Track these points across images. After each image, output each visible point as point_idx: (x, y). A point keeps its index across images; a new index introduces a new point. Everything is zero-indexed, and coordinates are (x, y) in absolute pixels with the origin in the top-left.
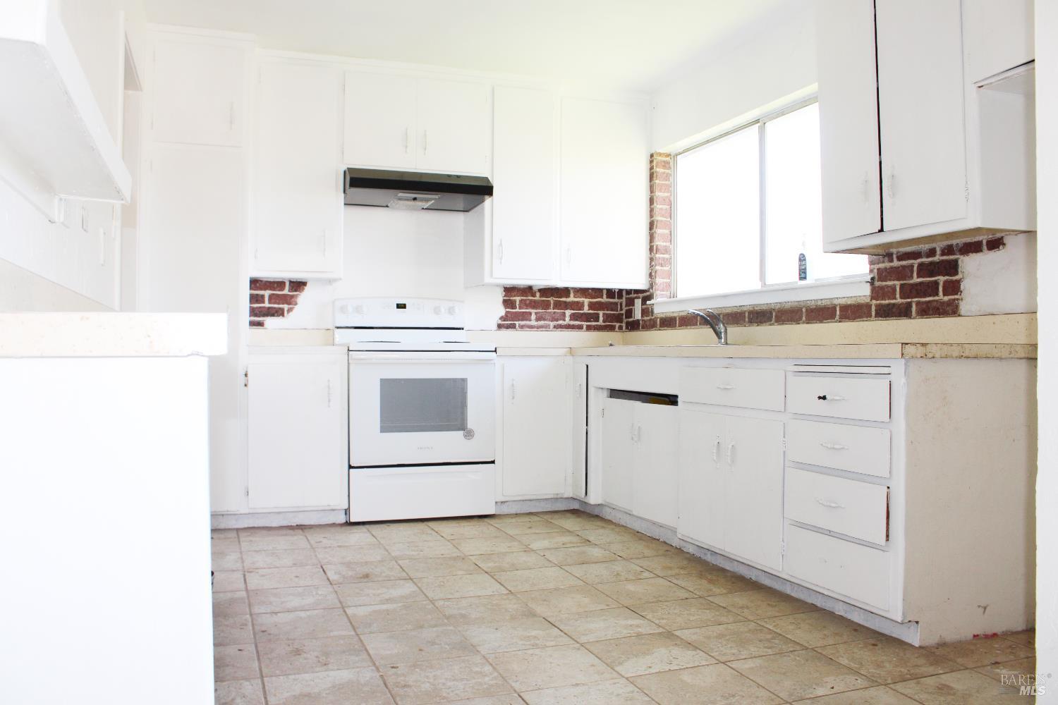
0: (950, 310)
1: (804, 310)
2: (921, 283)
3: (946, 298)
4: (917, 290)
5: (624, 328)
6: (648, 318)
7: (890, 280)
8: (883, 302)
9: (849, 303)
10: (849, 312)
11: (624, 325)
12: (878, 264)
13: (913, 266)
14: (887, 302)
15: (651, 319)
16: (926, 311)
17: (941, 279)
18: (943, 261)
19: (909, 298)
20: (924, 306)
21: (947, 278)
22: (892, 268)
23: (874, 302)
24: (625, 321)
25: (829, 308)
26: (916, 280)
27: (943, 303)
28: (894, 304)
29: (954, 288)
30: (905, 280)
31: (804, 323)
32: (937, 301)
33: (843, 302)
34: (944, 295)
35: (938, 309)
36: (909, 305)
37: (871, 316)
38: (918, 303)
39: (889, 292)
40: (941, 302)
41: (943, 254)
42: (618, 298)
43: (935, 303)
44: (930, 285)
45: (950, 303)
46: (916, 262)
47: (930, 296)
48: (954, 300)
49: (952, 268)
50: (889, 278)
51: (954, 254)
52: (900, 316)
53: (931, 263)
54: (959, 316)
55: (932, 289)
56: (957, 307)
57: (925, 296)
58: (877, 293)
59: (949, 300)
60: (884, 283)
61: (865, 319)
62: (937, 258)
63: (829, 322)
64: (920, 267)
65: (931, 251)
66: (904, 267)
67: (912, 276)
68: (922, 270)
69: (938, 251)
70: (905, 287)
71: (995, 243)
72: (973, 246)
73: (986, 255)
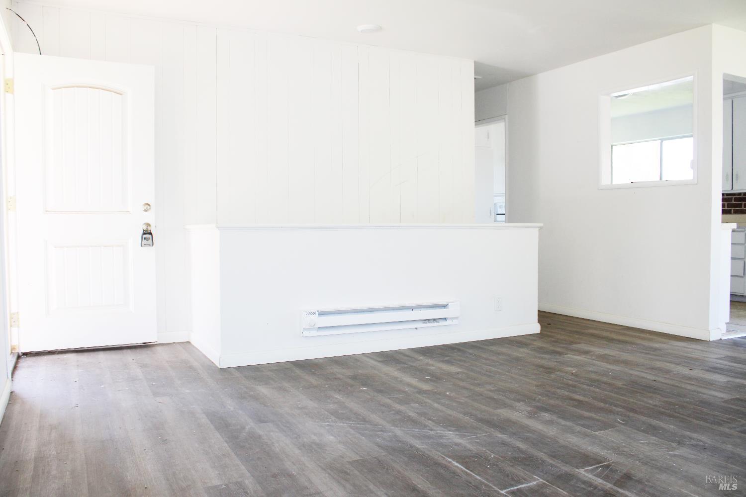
4: (734, 206)
16: (736, 212)
26: (733, 202)
27: (744, 210)
30: (729, 202)
36: (731, 210)
38: (734, 210)
43: (741, 210)
44: (739, 204)
46: (733, 197)
47: (739, 208)
52: (727, 213)
53: (739, 198)
55: (741, 205)
64: (735, 198)
65: (740, 194)
66: (728, 198)
67: (732, 201)
68: (736, 200)
69: (742, 194)
70: (727, 204)
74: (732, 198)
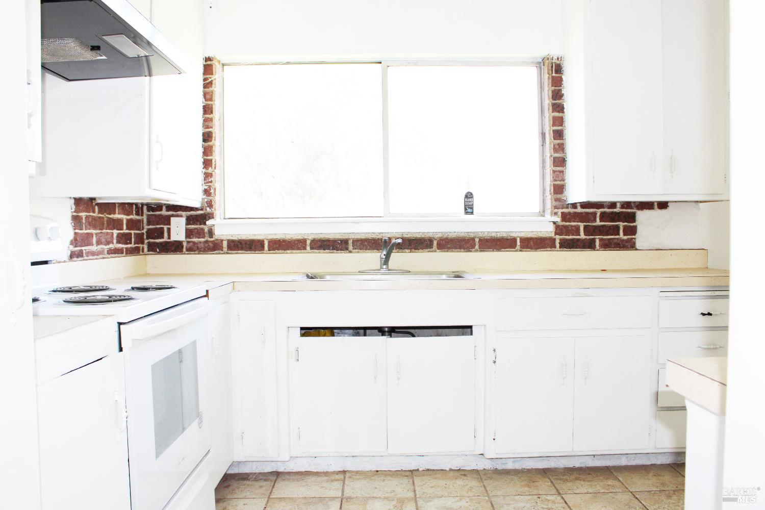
0: (630, 245)
1: (477, 240)
2: (603, 226)
3: (625, 237)
4: (600, 230)
5: (146, 250)
6: (202, 240)
7: (574, 221)
8: (567, 237)
9: (529, 236)
10: (532, 242)
11: (146, 247)
12: (562, 208)
13: (596, 214)
14: (571, 237)
15: (207, 242)
16: (607, 246)
17: (621, 224)
18: (622, 212)
19: (592, 235)
20: (607, 242)
21: (626, 224)
22: (575, 213)
23: (558, 237)
24: (146, 241)
25: (508, 239)
26: (598, 223)
27: (623, 240)
28: (578, 240)
29: (632, 231)
30: (589, 223)
31: (476, 251)
32: (618, 239)
33: (523, 235)
34: (624, 235)
35: (619, 244)
36: (593, 240)
37: (555, 247)
38: (601, 240)
39: (573, 230)
40: (621, 240)
41: (622, 207)
42: (137, 214)
43: (616, 240)
44: (612, 227)
45: (628, 241)
46: (599, 211)
47: (612, 235)
48: (632, 238)
49: (632, 218)
50: (573, 220)
51: (632, 208)
52: (585, 248)
53: (612, 213)
54: (636, 249)
55: (616, 230)
56: (634, 243)
57: (607, 235)
58: (559, 230)
59: (628, 239)
60: (568, 224)
61: (549, 249)
62: (618, 210)
63: (507, 251)
64: (603, 214)
65: (613, 205)
66: (587, 213)
67: (595, 220)
68: (604, 217)
69: (618, 205)
70: (585, 227)
71: (663, 205)
72: (647, 206)
73: (656, 213)
74: (595, 214)
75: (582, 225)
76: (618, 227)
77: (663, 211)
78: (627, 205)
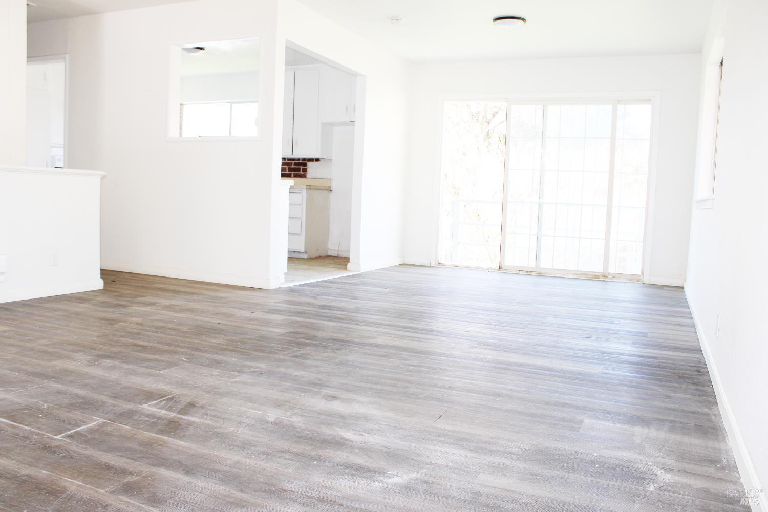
0: (304, 176)
2: (295, 168)
3: (303, 173)
4: (293, 170)
12: (283, 161)
16: (296, 176)
17: (301, 168)
18: (302, 162)
19: (291, 172)
20: (296, 174)
21: (303, 167)
22: (287, 163)
26: (293, 167)
27: (301, 174)
28: (285, 173)
29: (305, 170)
30: (290, 166)
35: (300, 176)
36: (291, 174)
38: (294, 174)
39: (286, 170)
41: (302, 160)
43: (299, 174)
44: (298, 169)
45: (304, 174)
46: (293, 162)
47: (298, 172)
49: (305, 165)
50: (285, 165)
51: (306, 161)
52: (287, 177)
53: (298, 163)
54: (306, 178)
56: (306, 176)
57: (296, 172)
62: (300, 161)
64: (295, 163)
65: (299, 159)
68: (295, 164)
70: (289, 168)
71: (317, 160)
72: (311, 160)
73: (315, 163)
75: (287, 167)
76: (300, 169)
77: (317, 163)
78: (304, 159)
